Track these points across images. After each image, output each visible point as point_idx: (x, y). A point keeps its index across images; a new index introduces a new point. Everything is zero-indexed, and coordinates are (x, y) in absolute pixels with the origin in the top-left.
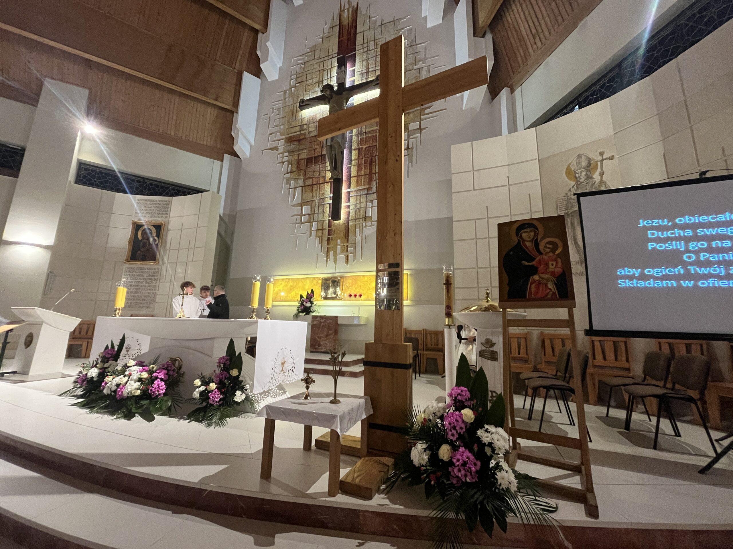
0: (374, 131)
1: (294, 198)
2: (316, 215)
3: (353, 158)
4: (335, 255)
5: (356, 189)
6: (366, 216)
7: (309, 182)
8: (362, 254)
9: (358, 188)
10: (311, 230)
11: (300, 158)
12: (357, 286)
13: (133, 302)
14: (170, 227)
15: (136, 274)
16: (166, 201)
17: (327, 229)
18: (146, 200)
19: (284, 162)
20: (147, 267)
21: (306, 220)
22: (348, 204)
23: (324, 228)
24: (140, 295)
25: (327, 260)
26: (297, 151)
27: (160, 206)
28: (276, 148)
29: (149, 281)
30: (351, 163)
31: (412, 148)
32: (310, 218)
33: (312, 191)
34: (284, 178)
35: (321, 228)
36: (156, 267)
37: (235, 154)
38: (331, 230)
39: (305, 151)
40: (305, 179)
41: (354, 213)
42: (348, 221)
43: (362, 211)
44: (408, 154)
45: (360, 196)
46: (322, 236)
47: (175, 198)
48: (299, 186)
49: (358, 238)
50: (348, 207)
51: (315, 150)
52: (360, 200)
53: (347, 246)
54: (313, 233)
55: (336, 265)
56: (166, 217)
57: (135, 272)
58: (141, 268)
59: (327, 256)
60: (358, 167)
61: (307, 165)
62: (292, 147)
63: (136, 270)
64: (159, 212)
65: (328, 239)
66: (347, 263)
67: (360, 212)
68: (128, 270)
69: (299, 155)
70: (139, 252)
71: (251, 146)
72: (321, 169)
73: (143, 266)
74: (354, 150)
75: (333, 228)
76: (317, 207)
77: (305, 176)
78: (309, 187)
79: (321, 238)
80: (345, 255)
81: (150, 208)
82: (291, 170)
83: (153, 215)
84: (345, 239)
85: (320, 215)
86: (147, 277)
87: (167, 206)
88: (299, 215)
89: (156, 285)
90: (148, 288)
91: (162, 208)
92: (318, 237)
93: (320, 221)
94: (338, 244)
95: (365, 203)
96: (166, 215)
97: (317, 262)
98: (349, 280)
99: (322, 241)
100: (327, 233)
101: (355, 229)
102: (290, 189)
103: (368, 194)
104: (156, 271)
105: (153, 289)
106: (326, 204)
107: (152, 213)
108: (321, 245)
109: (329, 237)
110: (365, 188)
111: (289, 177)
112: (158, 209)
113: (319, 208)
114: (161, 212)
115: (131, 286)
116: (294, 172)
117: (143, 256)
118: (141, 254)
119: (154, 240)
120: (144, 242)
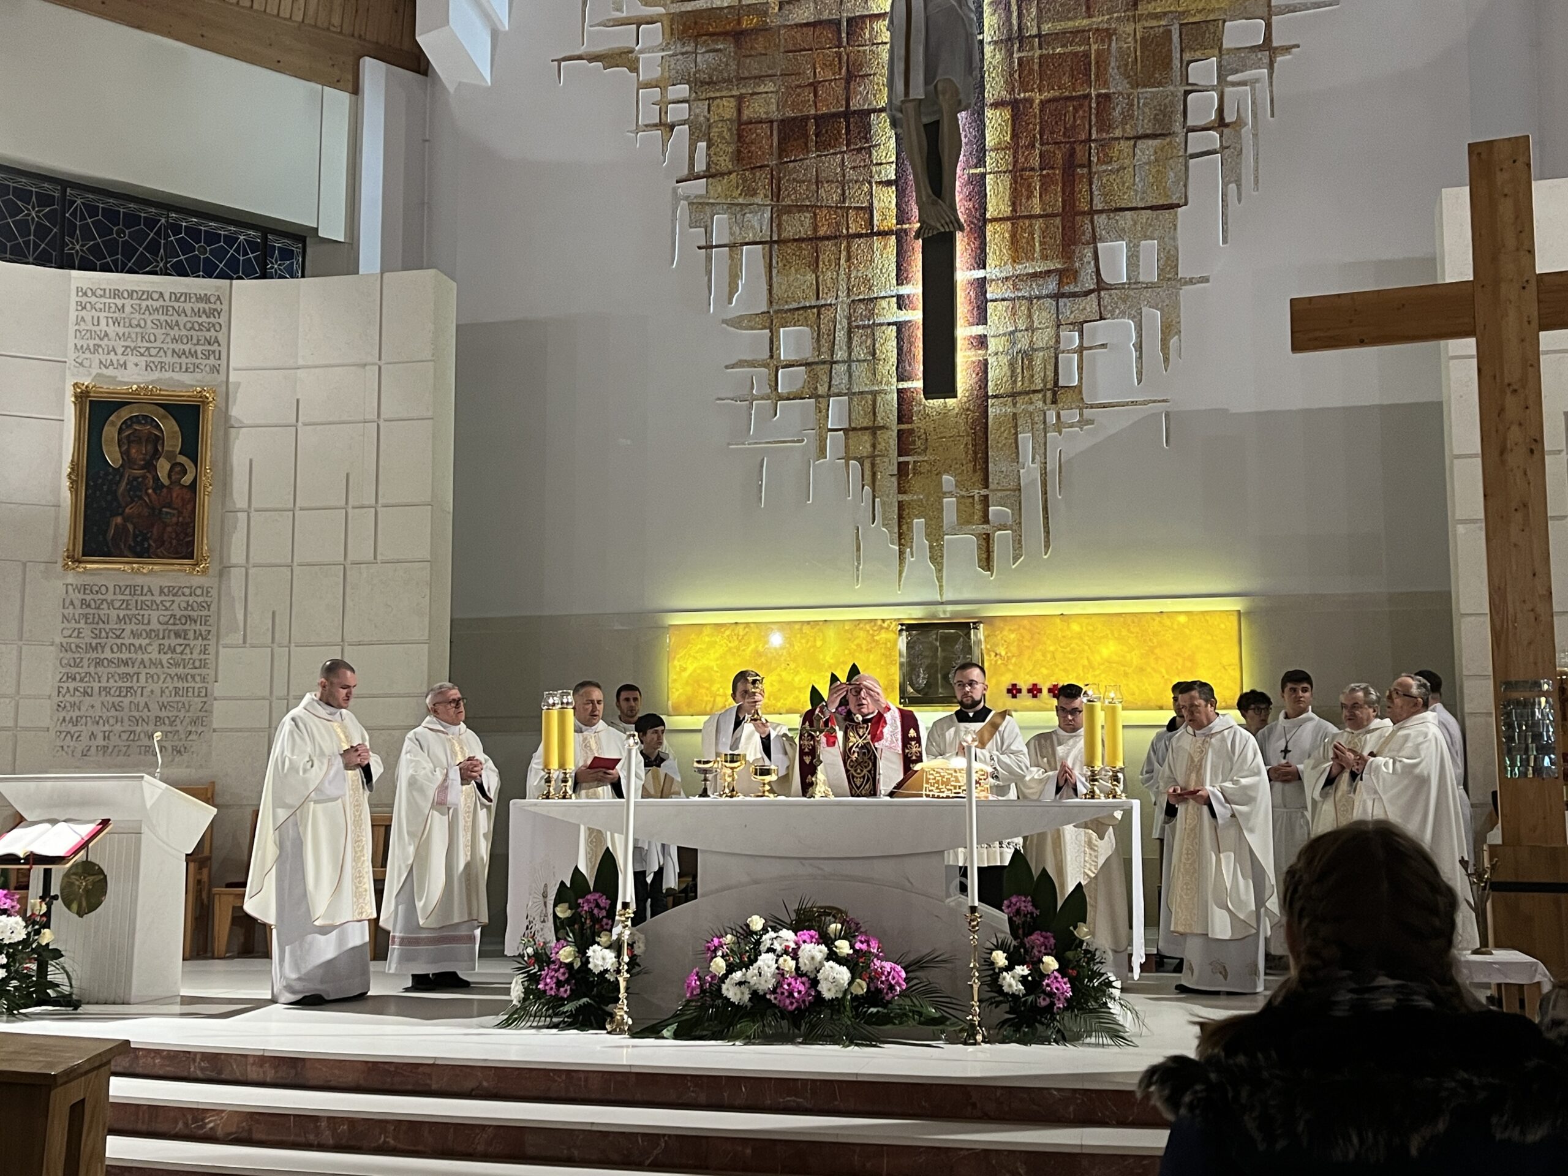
0: (1076, 32)
1: (733, 288)
2: (843, 368)
3: (990, 140)
4: (935, 534)
5: (1009, 270)
6: (1056, 382)
7: (798, 225)
8: (1047, 532)
9: (1020, 269)
10: (822, 431)
11: (747, 114)
12: (1039, 655)
13: (118, 727)
14: (235, 411)
15: (113, 613)
16: (205, 299)
17: (895, 427)
18: (117, 294)
19: (672, 127)
20: (155, 583)
21: (795, 388)
22: (979, 330)
23: (880, 421)
24: (142, 701)
25: (901, 553)
26: (729, 81)
27: (183, 319)
28: (623, 58)
29: (174, 641)
30: (981, 162)
31: (1239, 123)
32: (814, 378)
33: (815, 265)
34: (676, 198)
35: (866, 423)
36: (197, 580)
37: (418, 63)
38: (911, 432)
39: (770, 87)
40: (780, 212)
41: (1006, 369)
42: (982, 396)
43: (1038, 363)
44: (1223, 148)
45: (1030, 300)
46: (873, 457)
47: (244, 288)
48: (750, 237)
49: (1030, 471)
50: (982, 342)
51: (814, 86)
52: (1030, 316)
53: (985, 500)
54: (834, 442)
55: (940, 571)
56: (215, 369)
57: (111, 604)
58: (133, 589)
59: (900, 535)
60: (1015, 181)
61: (782, 151)
62: (704, 60)
63: (110, 597)
64: (178, 347)
65: (902, 468)
66: (987, 563)
67: (1031, 367)
68: (77, 597)
69: (740, 99)
70: (119, 520)
71: (495, 34)
72: (851, 174)
73: (139, 580)
74: (996, 105)
75: (917, 423)
76: (841, 335)
77: (777, 195)
78: (800, 248)
79: (871, 463)
80: (978, 536)
81: (138, 330)
82: (708, 165)
83: (156, 360)
84: (975, 471)
85: (860, 371)
86: (161, 627)
87: (212, 320)
88: (765, 365)
89: (202, 656)
90: (173, 671)
91: (192, 328)
92: (855, 459)
93: (862, 393)
94: (944, 489)
95: (1051, 331)
96: (212, 361)
97: (859, 559)
98: (1005, 633)
99: (874, 475)
100: (893, 443)
101: (1016, 434)
102: (712, 247)
103: (1063, 295)
104: (200, 599)
105: (193, 677)
106: (881, 325)
107: (148, 349)
108: (874, 491)
109: (902, 459)
110: (1049, 272)
111: (701, 196)
112: (175, 332)
113: (850, 339)
114: (187, 348)
115: (99, 663)
116: (722, 175)
117: (135, 536)
118: (125, 527)
119: (178, 469)
120: (136, 478)
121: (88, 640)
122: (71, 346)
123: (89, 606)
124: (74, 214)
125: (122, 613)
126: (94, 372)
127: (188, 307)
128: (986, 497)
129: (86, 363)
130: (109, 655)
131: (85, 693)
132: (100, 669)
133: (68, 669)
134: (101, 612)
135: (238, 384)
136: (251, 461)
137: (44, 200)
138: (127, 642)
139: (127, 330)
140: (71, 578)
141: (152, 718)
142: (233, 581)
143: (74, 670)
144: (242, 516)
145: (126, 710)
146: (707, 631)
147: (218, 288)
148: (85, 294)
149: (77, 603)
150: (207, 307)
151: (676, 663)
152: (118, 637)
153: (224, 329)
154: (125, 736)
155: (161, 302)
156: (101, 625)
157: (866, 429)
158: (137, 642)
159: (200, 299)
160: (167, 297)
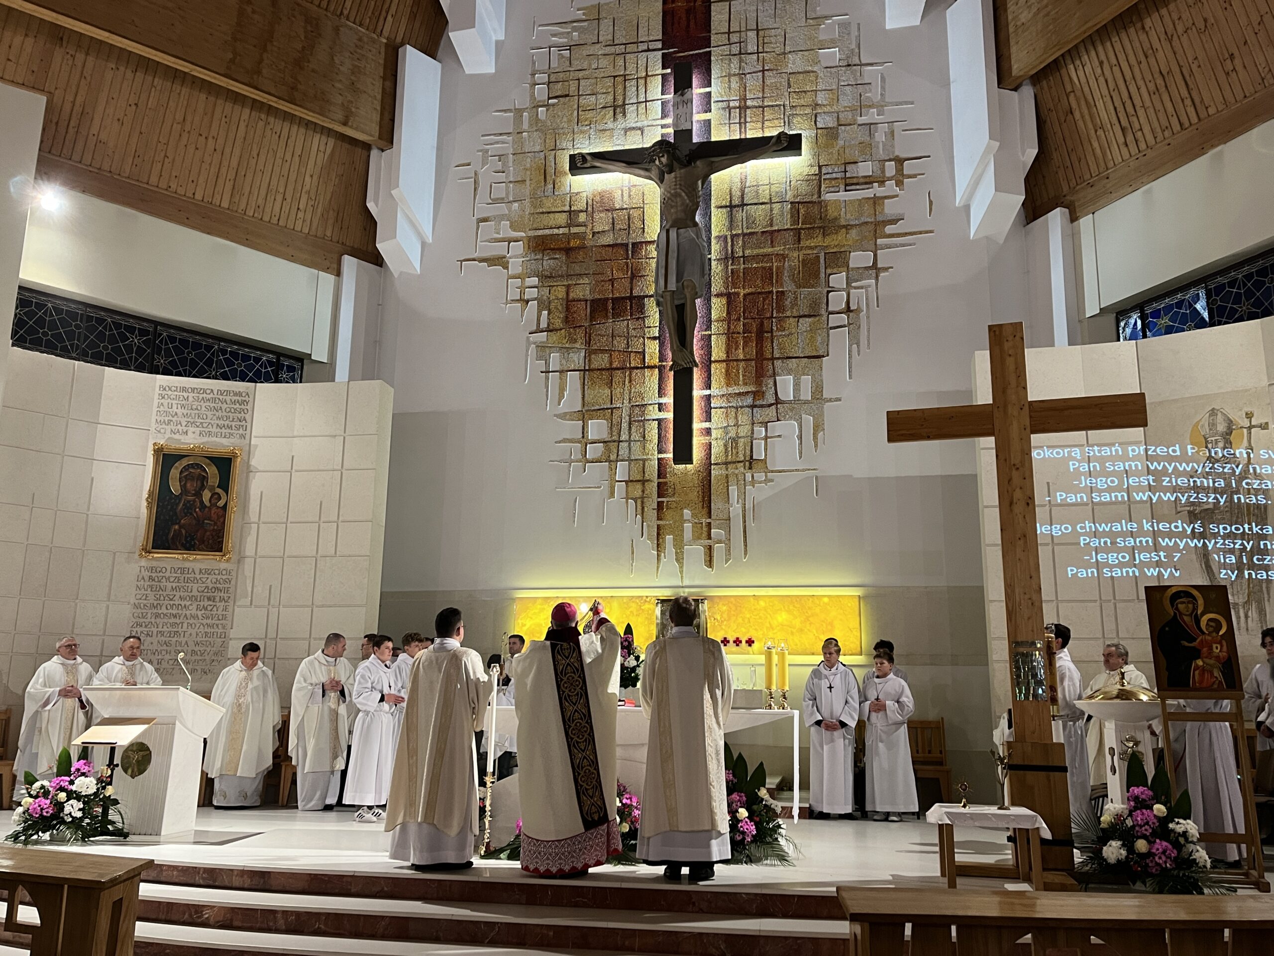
0: (764, 256)
1: (561, 396)
2: (626, 445)
3: (714, 315)
4: (679, 545)
5: (724, 391)
6: (751, 457)
7: (601, 361)
8: (746, 546)
9: (731, 390)
10: (613, 482)
11: (572, 295)
12: (740, 620)
13: (167, 657)
14: (253, 462)
15: (169, 585)
16: (239, 394)
17: (656, 481)
18: (184, 389)
19: (527, 302)
20: (197, 566)
21: (598, 455)
22: (707, 425)
23: (647, 477)
24: (184, 640)
25: (658, 556)
26: (562, 276)
27: (224, 406)
28: (500, 261)
29: (206, 603)
30: (709, 328)
31: (858, 311)
32: (609, 451)
33: (610, 384)
34: (529, 343)
35: (639, 477)
36: (223, 565)
37: (377, 260)
38: (666, 483)
39: (586, 281)
40: (590, 353)
41: (722, 448)
42: (708, 464)
43: (741, 445)
44: (849, 324)
45: (737, 408)
46: (642, 498)
47: (264, 389)
48: (572, 367)
49: (736, 509)
50: (708, 432)
51: (612, 281)
52: (736, 418)
53: (709, 525)
54: (620, 488)
55: (681, 567)
56: (243, 436)
57: (168, 579)
58: (183, 570)
59: (658, 545)
60: (728, 338)
61: (592, 318)
62: (548, 264)
63: (168, 574)
64: (221, 422)
65: (660, 505)
66: (710, 563)
67: (737, 447)
68: (146, 574)
69: (568, 287)
70: (177, 527)
71: (424, 244)
72: (633, 333)
73: (187, 565)
74: (717, 296)
75: (669, 478)
76: (625, 425)
77: (588, 343)
78: (602, 375)
79: (641, 501)
80: (704, 547)
81: (196, 412)
82: (548, 325)
83: (207, 430)
84: (703, 508)
85: (636, 447)
86: (199, 594)
87: (242, 406)
88: (580, 442)
89: (224, 613)
90: (205, 621)
91: (230, 411)
92: (632, 499)
93: (636, 460)
94: (685, 518)
95: (749, 427)
96: (241, 431)
97: (633, 559)
98: (720, 606)
99: (643, 508)
100: (655, 489)
101: (728, 486)
102: (549, 372)
103: (756, 406)
104: (224, 577)
105: (217, 625)
106: (649, 420)
107: (202, 423)
108: (643, 518)
109: (660, 500)
110: (748, 392)
111: (543, 342)
112: (220, 414)
113: (630, 428)
114: (226, 423)
115: (157, 616)
116: (556, 330)
117: (186, 537)
118: (180, 531)
119: (216, 497)
120: (189, 502)
121: (151, 601)
122: (154, 421)
123: (154, 580)
124: (161, 342)
125: (174, 585)
126: (167, 436)
127: (228, 398)
128: (710, 523)
129: (162, 431)
130: (165, 611)
131: (148, 635)
132: (158, 620)
133: (138, 620)
134: (162, 585)
135: (256, 446)
136: (262, 493)
137: (143, 332)
138: (177, 603)
139: (189, 412)
140: (143, 563)
141: (190, 651)
142: (246, 566)
143: (142, 620)
144: (254, 526)
145: (174, 645)
146: (540, 601)
147: (248, 388)
148: (165, 389)
149: (147, 578)
150: (240, 399)
151: (520, 621)
152: (171, 600)
153: (250, 412)
154: (171, 662)
155: (212, 395)
156: (161, 592)
157: (639, 481)
158: (183, 603)
159: (236, 394)
160: (215, 393)
